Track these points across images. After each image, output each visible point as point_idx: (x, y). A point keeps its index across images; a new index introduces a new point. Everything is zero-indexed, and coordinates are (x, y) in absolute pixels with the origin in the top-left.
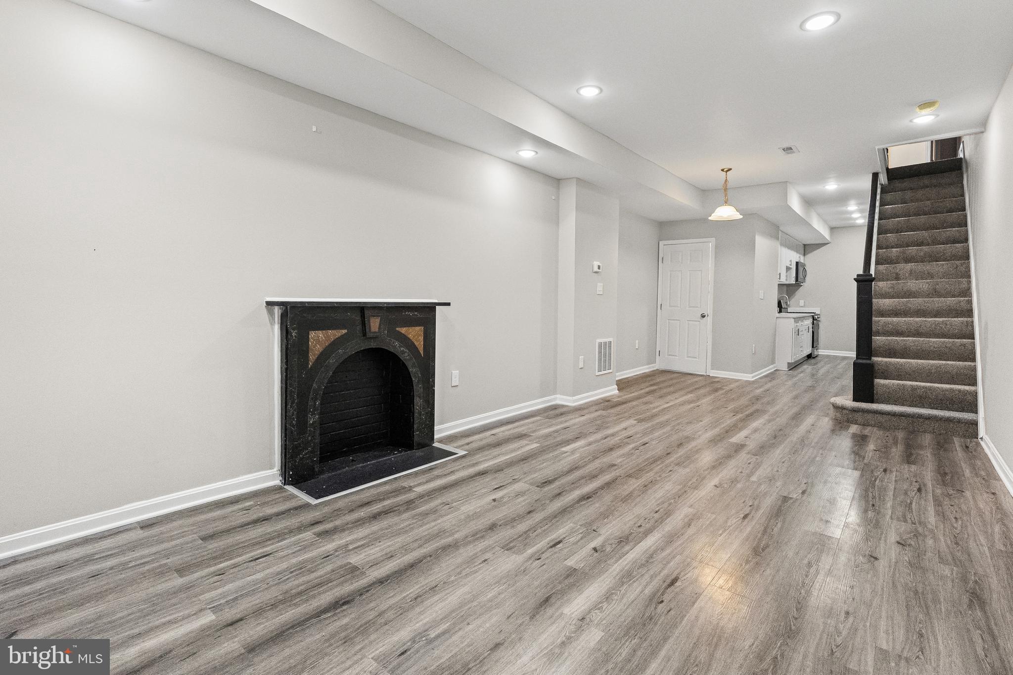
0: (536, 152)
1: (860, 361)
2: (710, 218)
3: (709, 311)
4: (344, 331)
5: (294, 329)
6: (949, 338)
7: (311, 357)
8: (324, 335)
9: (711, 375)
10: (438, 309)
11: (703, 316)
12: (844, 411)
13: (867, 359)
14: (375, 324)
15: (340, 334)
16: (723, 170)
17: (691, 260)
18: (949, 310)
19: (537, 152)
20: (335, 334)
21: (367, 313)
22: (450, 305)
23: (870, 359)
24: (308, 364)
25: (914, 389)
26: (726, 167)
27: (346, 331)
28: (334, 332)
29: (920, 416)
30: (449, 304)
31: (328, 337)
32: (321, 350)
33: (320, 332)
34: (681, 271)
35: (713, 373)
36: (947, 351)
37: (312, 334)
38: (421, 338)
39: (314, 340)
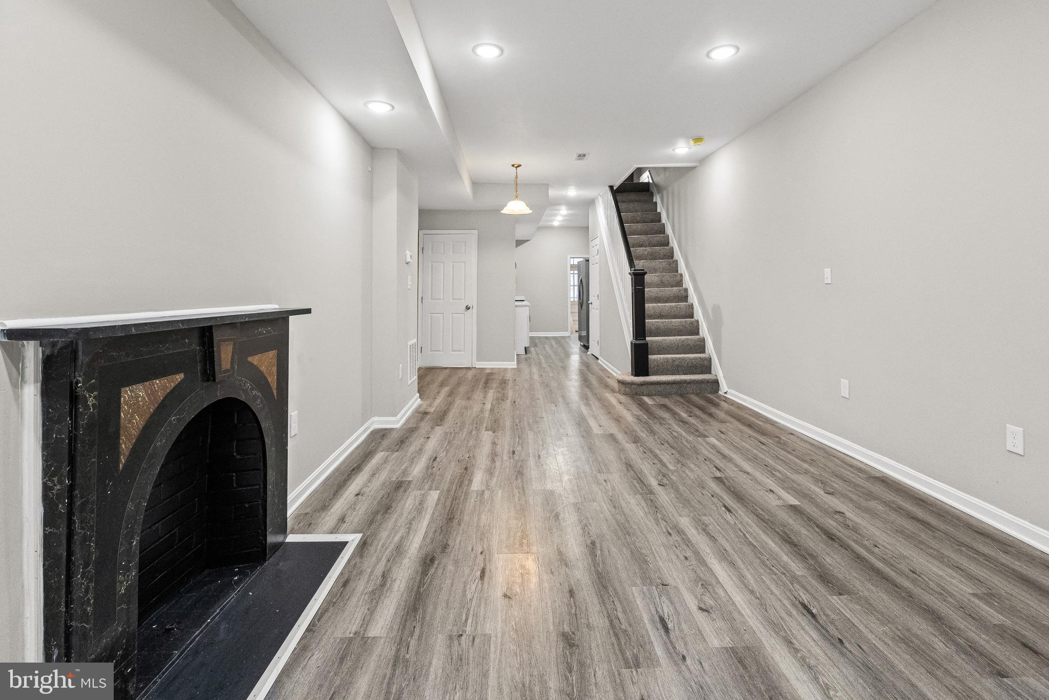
0: (391, 105)
1: (638, 342)
2: (502, 212)
3: (473, 302)
4: (180, 377)
5: (90, 390)
6: (679, 318)
7: (123, 446)
8: (146, 392)
9: (477, 367)
10: (292, 319)
11: (468, 308)
12: (633, 386)
13: (642, 340)
14: (225, 355)
15: (172, 384)
16: (513, 166)
17: (453, 251)
18: (674, 297)
19: (393, 108)
20: (163, 385)
21: (217, 336)
22: (310, 313)
23: (645, 339)
24: (118, 460)
25: (674, 360)
26: (517, 162)
27: (182, 376)
28: (164, 381)
29: (685, 382)
30: (308, 311)
31: (152, 394)
32: (142, 424)
33: (140, 386)
34: (444, 262)
35: (479, 365)
36: (682, 328)
37: (127, 394)
38: (275, 369)
39: (129, 407)
